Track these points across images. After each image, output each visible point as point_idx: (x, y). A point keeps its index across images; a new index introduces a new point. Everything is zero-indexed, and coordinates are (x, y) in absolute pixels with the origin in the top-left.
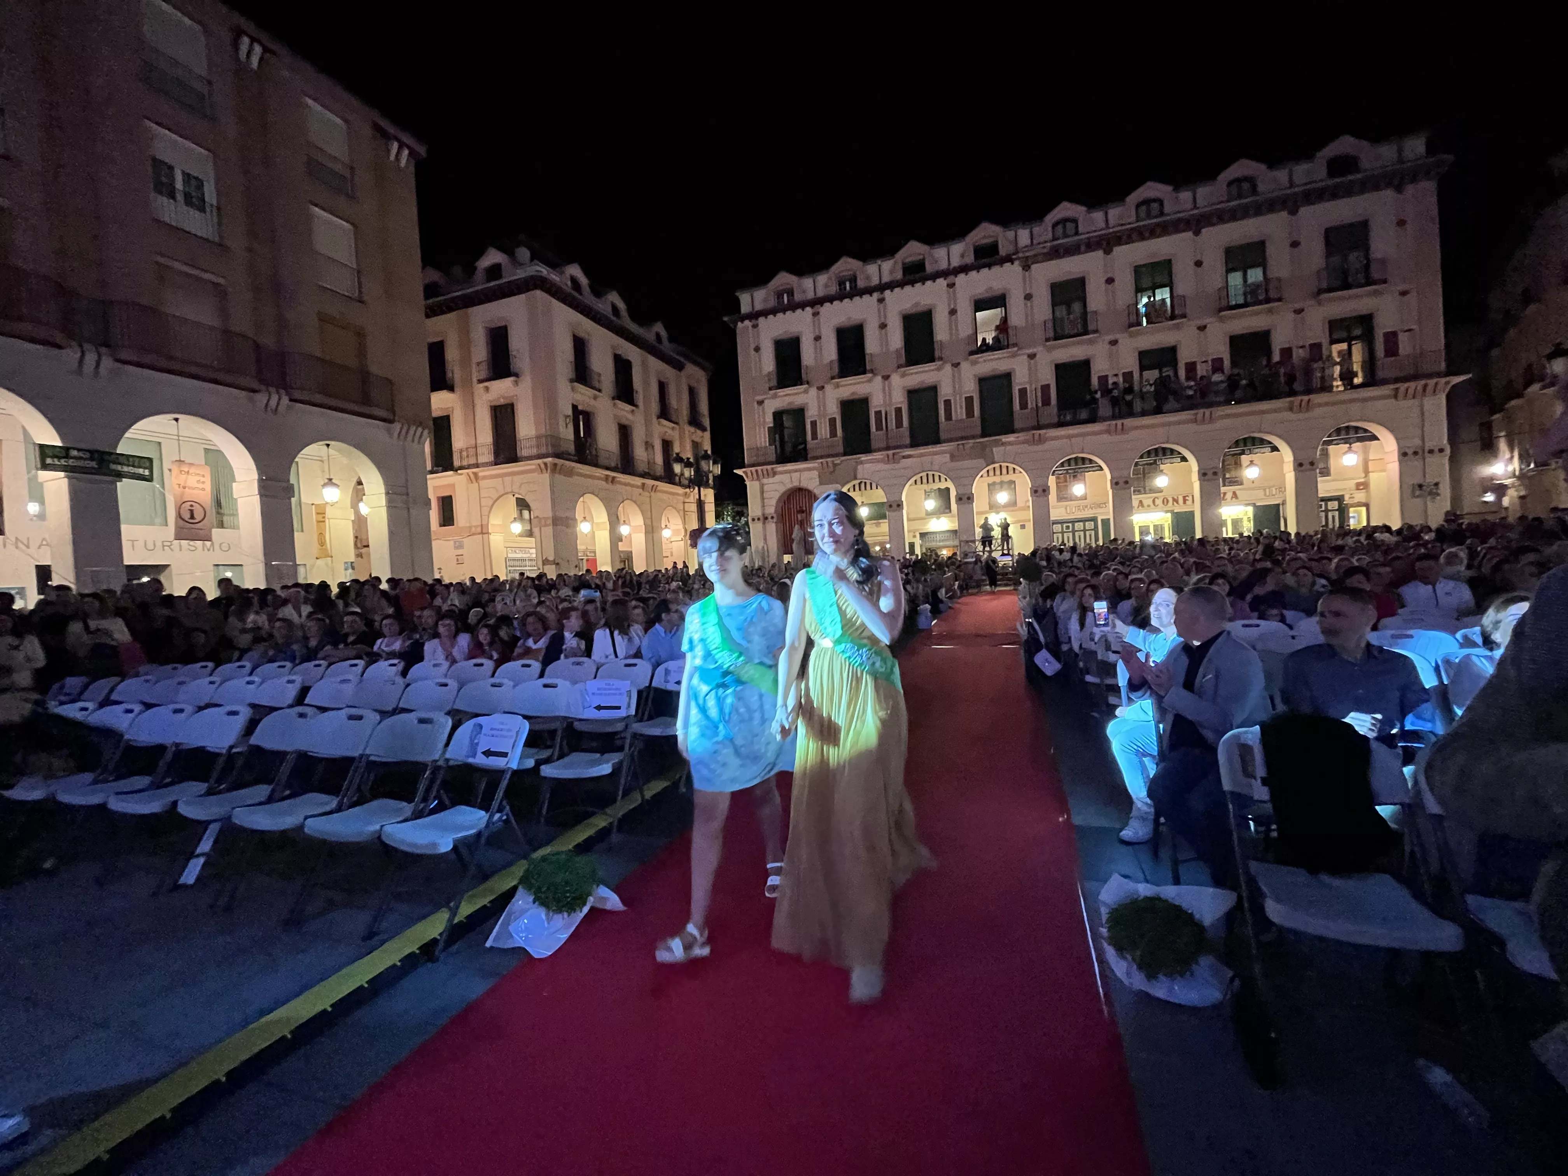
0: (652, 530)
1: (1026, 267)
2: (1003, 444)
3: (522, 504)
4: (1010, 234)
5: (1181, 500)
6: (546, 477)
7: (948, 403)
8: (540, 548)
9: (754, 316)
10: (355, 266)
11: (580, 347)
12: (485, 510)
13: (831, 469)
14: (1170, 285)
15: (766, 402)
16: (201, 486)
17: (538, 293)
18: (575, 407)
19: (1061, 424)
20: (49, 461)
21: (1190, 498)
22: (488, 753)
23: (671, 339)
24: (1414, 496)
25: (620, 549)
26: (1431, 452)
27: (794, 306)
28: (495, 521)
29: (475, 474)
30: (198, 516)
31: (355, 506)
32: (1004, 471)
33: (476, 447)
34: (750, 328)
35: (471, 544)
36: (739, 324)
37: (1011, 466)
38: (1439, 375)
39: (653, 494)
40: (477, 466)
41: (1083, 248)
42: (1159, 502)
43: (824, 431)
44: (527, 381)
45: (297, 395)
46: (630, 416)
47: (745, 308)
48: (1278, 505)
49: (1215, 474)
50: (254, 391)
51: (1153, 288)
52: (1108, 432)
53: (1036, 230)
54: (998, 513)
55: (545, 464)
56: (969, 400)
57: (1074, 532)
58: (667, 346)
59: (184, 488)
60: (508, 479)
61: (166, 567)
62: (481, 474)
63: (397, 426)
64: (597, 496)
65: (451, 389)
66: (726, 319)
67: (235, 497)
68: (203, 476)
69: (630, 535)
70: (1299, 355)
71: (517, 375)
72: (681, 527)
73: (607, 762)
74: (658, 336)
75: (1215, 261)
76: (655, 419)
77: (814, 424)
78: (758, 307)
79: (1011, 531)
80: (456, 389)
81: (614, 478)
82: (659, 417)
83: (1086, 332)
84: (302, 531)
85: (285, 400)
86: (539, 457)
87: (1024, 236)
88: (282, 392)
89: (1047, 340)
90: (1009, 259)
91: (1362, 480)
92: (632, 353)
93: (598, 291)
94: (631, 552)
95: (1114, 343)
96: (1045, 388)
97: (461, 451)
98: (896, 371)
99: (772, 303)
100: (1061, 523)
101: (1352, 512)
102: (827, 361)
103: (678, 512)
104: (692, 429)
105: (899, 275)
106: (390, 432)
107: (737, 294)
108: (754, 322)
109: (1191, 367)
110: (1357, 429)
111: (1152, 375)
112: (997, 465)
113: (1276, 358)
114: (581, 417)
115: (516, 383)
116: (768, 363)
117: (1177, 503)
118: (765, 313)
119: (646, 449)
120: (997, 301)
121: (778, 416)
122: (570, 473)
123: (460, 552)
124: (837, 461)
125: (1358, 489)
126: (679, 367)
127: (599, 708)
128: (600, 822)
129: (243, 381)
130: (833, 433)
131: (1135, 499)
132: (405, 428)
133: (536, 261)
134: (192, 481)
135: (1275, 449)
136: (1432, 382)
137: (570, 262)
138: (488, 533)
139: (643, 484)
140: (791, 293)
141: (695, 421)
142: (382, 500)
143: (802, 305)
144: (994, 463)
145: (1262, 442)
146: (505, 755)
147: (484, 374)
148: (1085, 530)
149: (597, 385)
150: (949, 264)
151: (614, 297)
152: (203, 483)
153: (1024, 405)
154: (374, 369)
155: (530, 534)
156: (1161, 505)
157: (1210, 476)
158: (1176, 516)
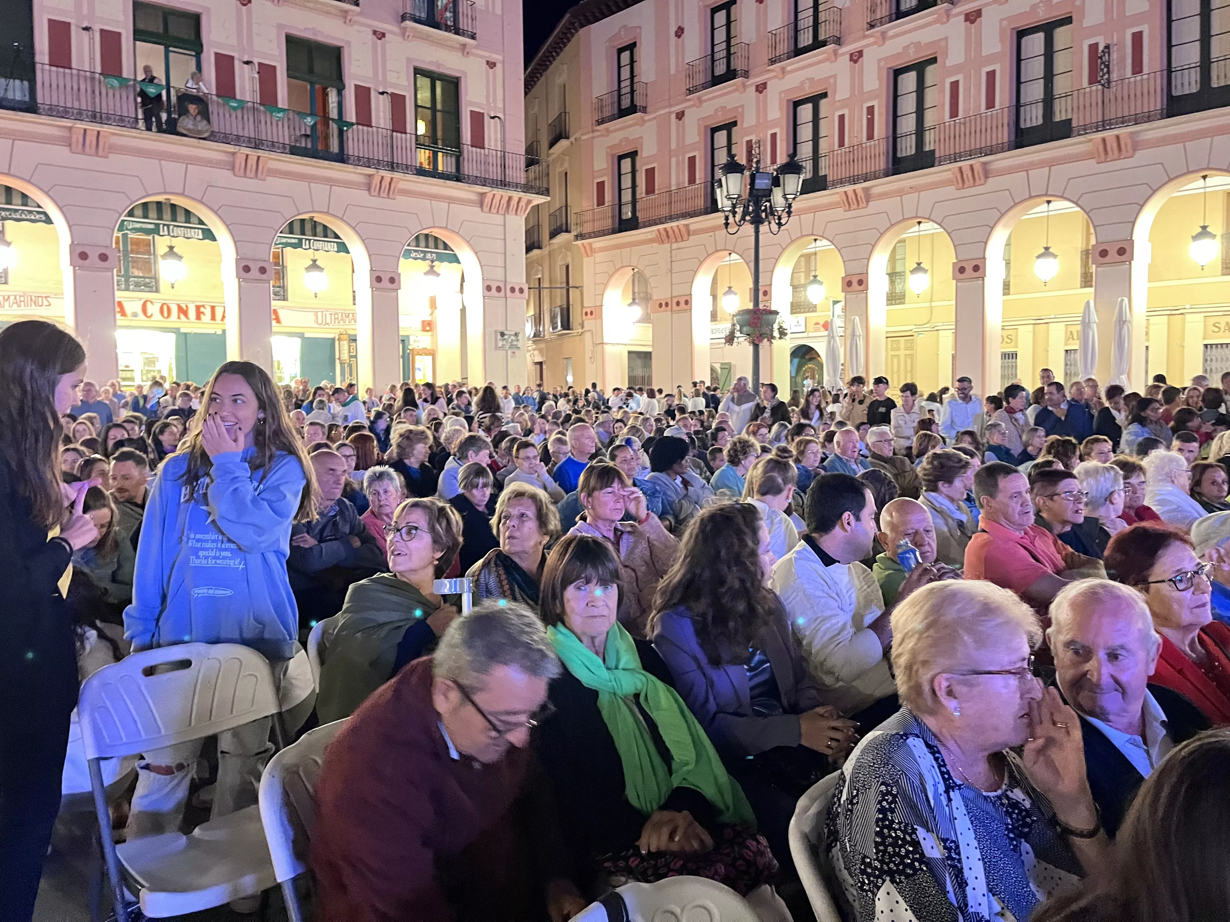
5: (192, 313)
21: (208, 311)
24: (497, 348)
26: (512, 290)
38: (520, 188)
42: (153, 310)
48: (333, 340)
49: (263, 271)
52: (67, 142)
70: (378, 104)
91: (428, 318)
101: (417, 360)
109: (226, 64)
110: (438, 241)
111: (155, 56)
113: (350, 95)
117: (187, 313)
125: (424, 330)
131: (118, 298)
135: (343, 248)
136: (513, 196)
145: (329, 232)
156: (157, 316)
157: (254, 273)
158: (184, 339)
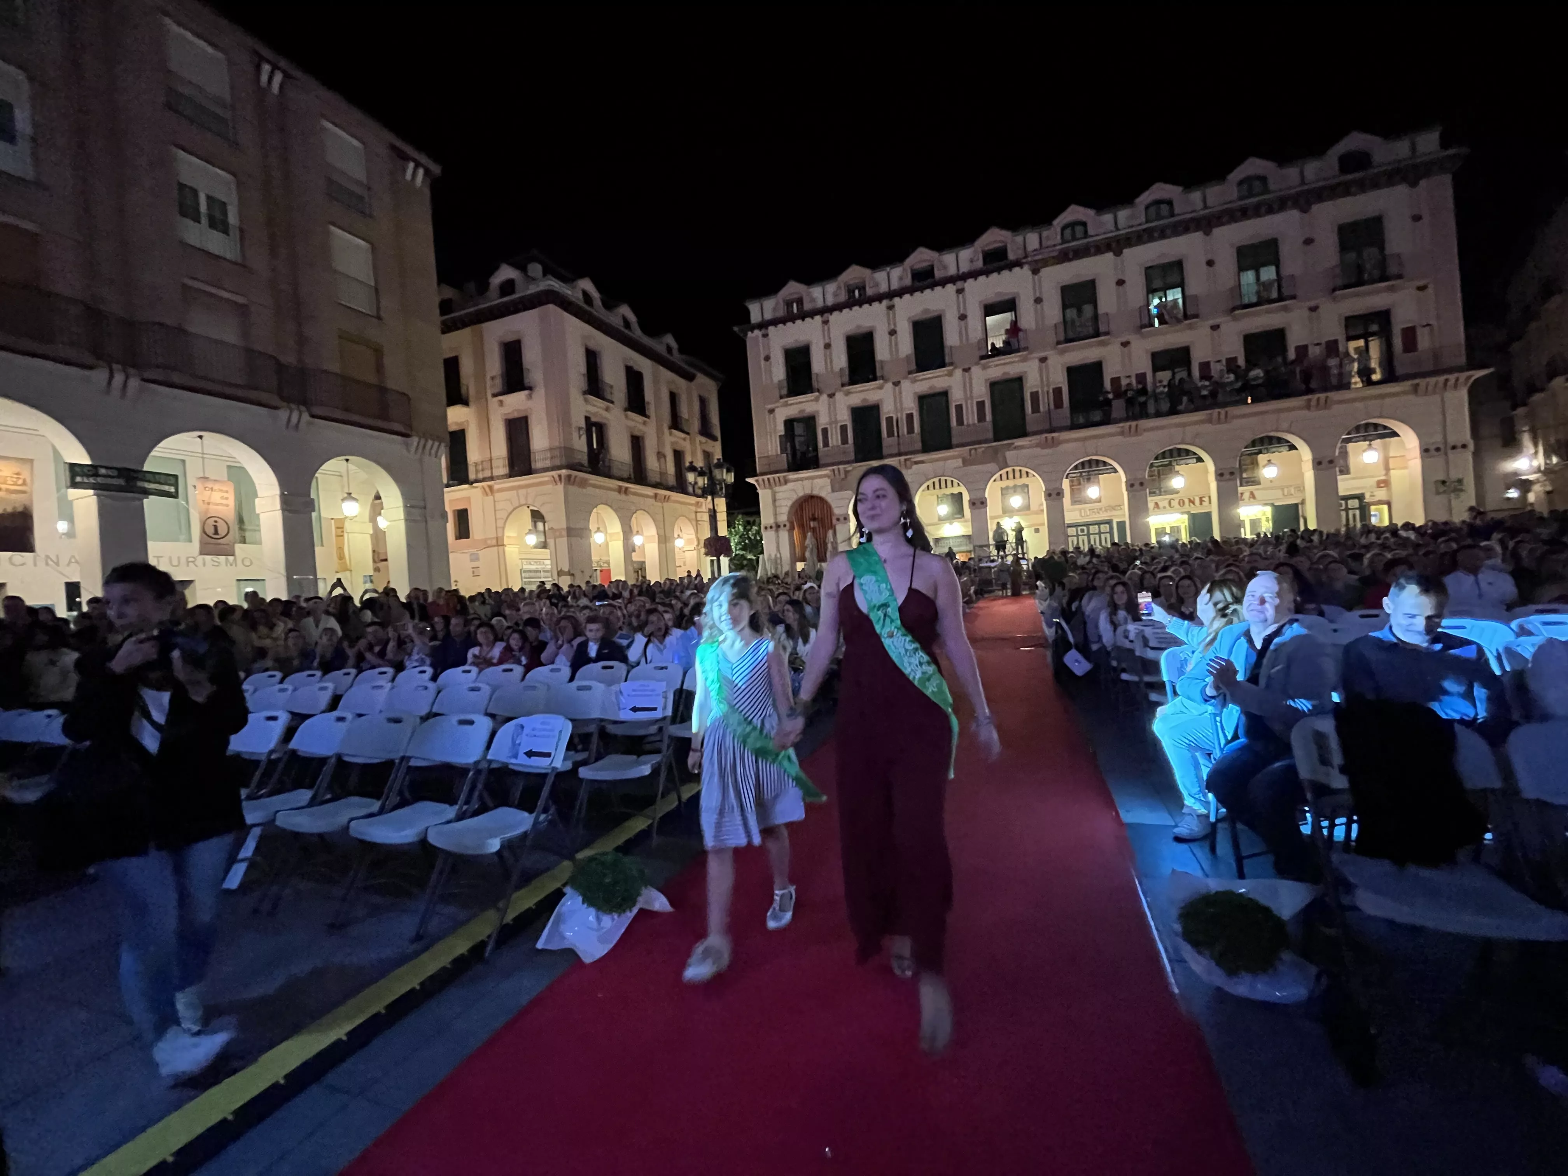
0: (665, 539)
1: (1035, 272)
2: (1016, 448)
3: (537, 516)
4: (1019, 239)
5: (1197, 501)
6: (560, 487)
7: (959, 408)
8: (555, 559)
9: (763, 325)
10: (373, 284)
11: (592, 357)
12: (500, 523)
13: (843, 476)
14: (1181, 284)
15: (777, 410)
16: (224, 502)
17: (551, 307)
18: (587, 419)
19: (1074, 427)
20: (78, 479)
21: (1206, 499)
22: (530, 754)
23: (681, 351)
24: (1438, 493)
25: (634, 559)
26: (1454, 448)
27: (803, 315)
28: (510, 533)
29: (490, 487)
30: (222, 531)
31: (373, 520)
32: (1017, 474)
33: (491, 460)
34: (760, 336)
35: (488, 555)
36: (750, 334)
37: (1024, 470)
38: (1460, 369)
39: (665, 504)
40: (492, 478)
41: (1092, 250)
42: (1175, 503)
43: (835, 439)
44: (540, 393)
45: (317, 411)
46: (642, 427)
47: (755, 317)
48: (1296, 505)
49: (1232, 473)
50: (276, 408)
51: (1164, 289)
52: (1122, 433)
53: (1045, 234)
54: (1011, 517)
55: (560, 476)
56: (981, 405)
57: (1088, 535)
58: (677, 357)
59: (209, 504)
60: (522, 492)
61: (190, 582)
62: (496, 487)
63: (415, 440)
64: (611, 507)
65: (466, 403)
66: (736, 329)
67: (257, 512)
68: (227, 492)
69: (643, 545)
70: (1315, 352)
71: (530, 388)
72: (693, 536)
73: (645, 763)
74: (669, 349)
75: (1227, 261)
76: (666, 431)
77: (825, 431)
78: (768, 316)
79: (1025, 535)
80: (471, 403)
81: (627, 489)
82: (671, 428)
83: (1097, 334)
84: (322, 545)
85: (306, 417)
86: (553, 468)
87: (1032, 239)
88: (303, 408)
89: (1058, 343)
90: (1018, 264)
91: (1383, 478)
92: (644, 365)
93: (609, 305)
94: (644, 562)
95: (1125, 344)
96: (1058, 392)
97: (476, 464)
98: (906, 378)
99: (781, 313)
100: (1076, 526)
101: (1373, 509)
102: (837, 368)
103: (690, 520)
104: (704, 439)
105: (908, 281)
106: (407, 446)
107: (747, 304)
108: (763, 331)
109: (1205, 367)
110: (1376, 426)
111: (1165, 376)
112: (1009, 469)
113: (1292, 355)
114: (594, 429)
115: (530, 397)
116: (779, 372)
117: (1193, 503)
118: (775, 322)
119: (659, 459)
120: (1009, 305)
121: (789, 424)
122: (583, 484)
123: (475, 564)
124: (849, 467)
125: (1379, 487)
126: (690, 378)
127: (635, 709)
128: (639, 824)
129: (264, 397)
130: (845, 441)
131: (1151, 501)
132: (422, 442)
133: (550, 277)
134: (216, 497)
135: (1293, 447)
136: (1452, 377)
137: (582, 276)
138: (503, 545)
139: (656, 495)
140: (800, 301)
141: (705, 431)
142: (400, 514)
143: (812, 314)
144: (1007, 466)
145: (1280, 440)
146: (548, 755)
147: (498, 389)
148: (1100, 533)
149: (609, 397)
150: (958, 270)
151: (625, 310)
152: (227, 498)
153: (1036, 409)
154: (391, 384)
155: (544, 546)
156: (1177, 506)
157: (1227, 476)
158: (1193, 518)
